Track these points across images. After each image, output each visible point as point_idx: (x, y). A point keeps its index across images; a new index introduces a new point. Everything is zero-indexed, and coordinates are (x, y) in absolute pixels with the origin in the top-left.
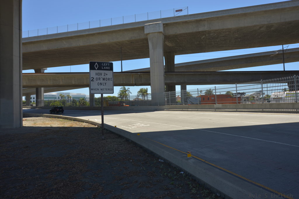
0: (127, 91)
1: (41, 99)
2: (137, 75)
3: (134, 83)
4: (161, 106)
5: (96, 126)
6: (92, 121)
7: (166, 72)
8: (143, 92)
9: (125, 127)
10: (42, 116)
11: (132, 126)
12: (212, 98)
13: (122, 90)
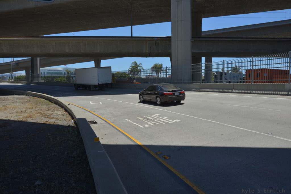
0: (139, 66)
1: (38, 73)
2: (153, 40)
3: (148, 52)
4: (187, 84)
5: (72, 121)
6: (71, 109)
7: (193, 37)
8: (157, 68)
9: (131, 121)
10: (27, 94)
11: (144, 121)
12: (264, 74)
13: (133, 65)
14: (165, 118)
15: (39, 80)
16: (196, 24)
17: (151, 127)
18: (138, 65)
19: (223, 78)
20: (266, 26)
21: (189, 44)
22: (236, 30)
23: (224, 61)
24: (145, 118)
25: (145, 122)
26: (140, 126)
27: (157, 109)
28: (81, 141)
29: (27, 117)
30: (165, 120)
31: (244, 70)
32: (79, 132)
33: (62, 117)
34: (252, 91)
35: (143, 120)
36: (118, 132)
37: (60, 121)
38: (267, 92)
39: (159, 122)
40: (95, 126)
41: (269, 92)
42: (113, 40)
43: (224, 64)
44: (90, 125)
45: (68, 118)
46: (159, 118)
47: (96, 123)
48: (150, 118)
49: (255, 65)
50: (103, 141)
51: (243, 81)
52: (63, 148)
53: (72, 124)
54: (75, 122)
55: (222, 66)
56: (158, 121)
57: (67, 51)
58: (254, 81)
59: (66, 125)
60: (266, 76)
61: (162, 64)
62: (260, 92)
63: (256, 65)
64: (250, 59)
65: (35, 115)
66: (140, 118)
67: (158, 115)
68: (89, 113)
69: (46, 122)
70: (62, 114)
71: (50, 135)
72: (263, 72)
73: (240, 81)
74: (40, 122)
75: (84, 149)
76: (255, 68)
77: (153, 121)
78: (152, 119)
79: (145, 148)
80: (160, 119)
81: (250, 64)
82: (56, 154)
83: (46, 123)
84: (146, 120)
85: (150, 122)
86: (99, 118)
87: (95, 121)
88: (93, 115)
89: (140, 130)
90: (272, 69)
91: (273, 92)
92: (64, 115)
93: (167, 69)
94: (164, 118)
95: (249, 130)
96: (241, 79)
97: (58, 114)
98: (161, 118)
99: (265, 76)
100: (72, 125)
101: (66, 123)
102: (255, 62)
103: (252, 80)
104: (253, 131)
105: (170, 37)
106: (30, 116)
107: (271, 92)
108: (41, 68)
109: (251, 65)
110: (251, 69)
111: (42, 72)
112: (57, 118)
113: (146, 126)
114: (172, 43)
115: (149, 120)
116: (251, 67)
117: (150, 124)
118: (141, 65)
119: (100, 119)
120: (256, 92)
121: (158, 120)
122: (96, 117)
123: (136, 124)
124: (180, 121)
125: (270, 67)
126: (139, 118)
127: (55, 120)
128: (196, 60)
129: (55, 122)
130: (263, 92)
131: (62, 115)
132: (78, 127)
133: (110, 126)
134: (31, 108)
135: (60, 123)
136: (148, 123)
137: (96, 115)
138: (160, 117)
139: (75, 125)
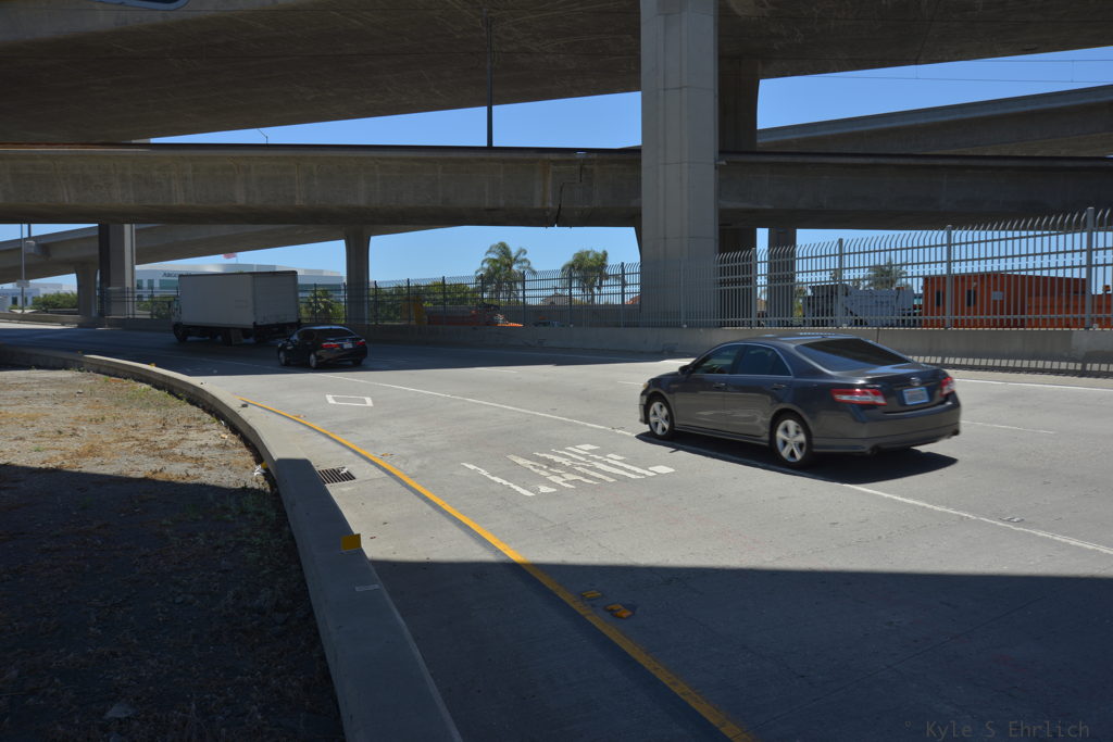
0: (516, 260)
2: (570, 162)
3: (550, 205)
4: (701, 330)
5: (258, 471)
6: (251, 422)
7: (722, 152)
8: (588, 269)
9: (483, 472)
10: (80, 366)
11: (537, 471)
12: (992, 293)
13: (495, 257)
14: (614, 458)
15: (131, 312)
16: (737, 103)
17: (561, 493)
18: (513, 255)
19: (839, 309)
20: (1000, 111)
21: (709, 176)
22: (886, 125)
23: (841, 241)
24: (538, 459)
25: (537, 474)
26: (518, 489)
27: (585, 426)
28: (291, 549)
29: (79, 456)
30: (616, 466)
31: (918, 277)
32: (282, 513)
33: (217, 453)
34: (947, 359)
35: (531, 467)
36: (435, 513)
37: (211, 468)
38: (1004, 363)
39: (593, 474)
40: (344, 489)
41: (1011, 363)
42: (418, 160)
43: (841, 255)
44: (328, 486)
45: (239, 459)
46: (594, 459)
47: (349, 477)
48: (557, 459)
49: (957, 258)
50: (373, 550)
51: (912, 318)
52: (220, 575)
53: (257, 481)
54: (267, 474)
55: (834, 263)
56: (587, 471)
57: (241, 199)
58: (956, 321)
59: (232, 485)
60: (1002, 302)
61: (605, 254)
62: (977, 362)
63: (961, 261)
64: (939, 236)
65: (113, 446)
66: (521, 461)
67: (588, 447)
68: (324, 439)
69: (155, 472)
70: (219, 442)
71: (170, 523)
72: (989, 288)
73: (901, 318)
74: (133, 475)
75: (304, 581)
76: (957, 272)
77: (570, 470)
78: (568, 464)
79: (537, 575)
80: (595, 463)
81: (942, 254)
82: (191, 597)
83: (154, 476)
84: (541, 468)
85: (559, 475)
86: (362, 460)
87: (345, 471)
88: (339, 447)
89: (517, 505)
90: (1023, 273)
91: (1026, 364)
92: (224, 447)
93: (623, 271)
94: (610, 461)
95: (936, 508)
96: (907, 312)
97: (203, 443)
98: (600, 461)
99: (995, 302)
100: (257, 487)
101: (235, 476)
102: (957, 247)
103: (948, 317)
104: (950, 511)
105: (636, 151)
106: (92, 452)
107: (1018, 363)
108: (138, 263)
109: (945, 259)
110: (945, 273)
111: (141, 281)
112: (197, 459)
113: (544, 489)
114: (644, 174)
115: (554, 468)
116: (945, 264)
117: (559, 481)
118: (526, 256)
119: (368, 464)
120: (964, 362)
121: (589, 468)
122: (349, 453)
123: (505, 483)
124: (672, 470)
125: (1016, 267)
126: (514, 458)
127: (191, 465)
128: (735, 237)
129: (188, 475)
130: (990, 362)
131: (217, 446)
132: (278, 495)
133: (404, 488)
134: (97, 421)
135: (210, 477)
136: (552, 478)
137: (351, 446)
138: (596, 456)
139: (267, 487)
